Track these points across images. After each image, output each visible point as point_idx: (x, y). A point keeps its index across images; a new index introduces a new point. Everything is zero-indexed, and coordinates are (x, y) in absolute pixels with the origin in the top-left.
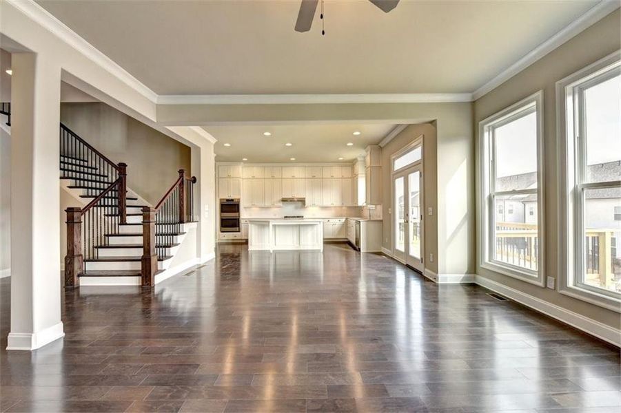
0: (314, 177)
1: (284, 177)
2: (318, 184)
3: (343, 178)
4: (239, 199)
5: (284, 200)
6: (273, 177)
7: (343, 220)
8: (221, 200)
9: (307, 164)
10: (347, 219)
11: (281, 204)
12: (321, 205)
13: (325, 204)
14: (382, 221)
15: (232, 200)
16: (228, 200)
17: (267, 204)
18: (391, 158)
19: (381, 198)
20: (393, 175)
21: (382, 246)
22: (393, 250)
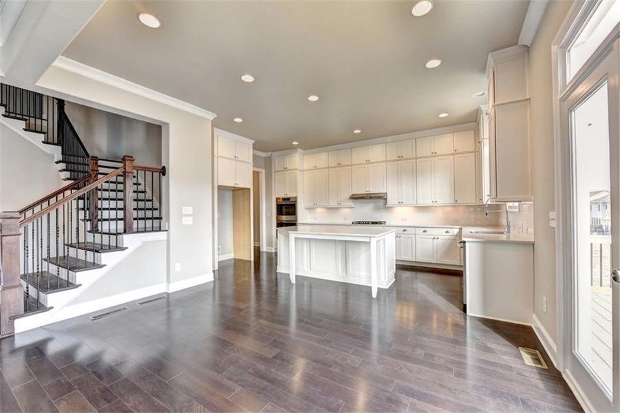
0: (400, 158)
1: (354, 163)
2: (410, 168)
4: (296, 198)
5: (355, 198)
6: (339, 165)
7: (456, 231)
8: (277, 199)
9: (389, 139)
10: (461, 229)
11: (351, 203)
12: (415, 203)
13: (421, 202)
14: (533, 245)
15: (289, 199)
16: (284, 199)
17: (333, 204)
18: (555, 49)
19: (530, 183)
20: (563, 100)
21: (534, 311)
22: (562, 348)
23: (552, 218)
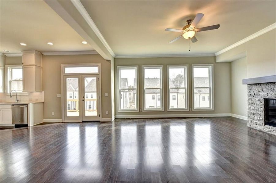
14: (44, 103)
18: (62, 66)
19: (42, 87)
20: (64, 75)
21: (44, 119)
22: (63, 118)
23: (58, 96)
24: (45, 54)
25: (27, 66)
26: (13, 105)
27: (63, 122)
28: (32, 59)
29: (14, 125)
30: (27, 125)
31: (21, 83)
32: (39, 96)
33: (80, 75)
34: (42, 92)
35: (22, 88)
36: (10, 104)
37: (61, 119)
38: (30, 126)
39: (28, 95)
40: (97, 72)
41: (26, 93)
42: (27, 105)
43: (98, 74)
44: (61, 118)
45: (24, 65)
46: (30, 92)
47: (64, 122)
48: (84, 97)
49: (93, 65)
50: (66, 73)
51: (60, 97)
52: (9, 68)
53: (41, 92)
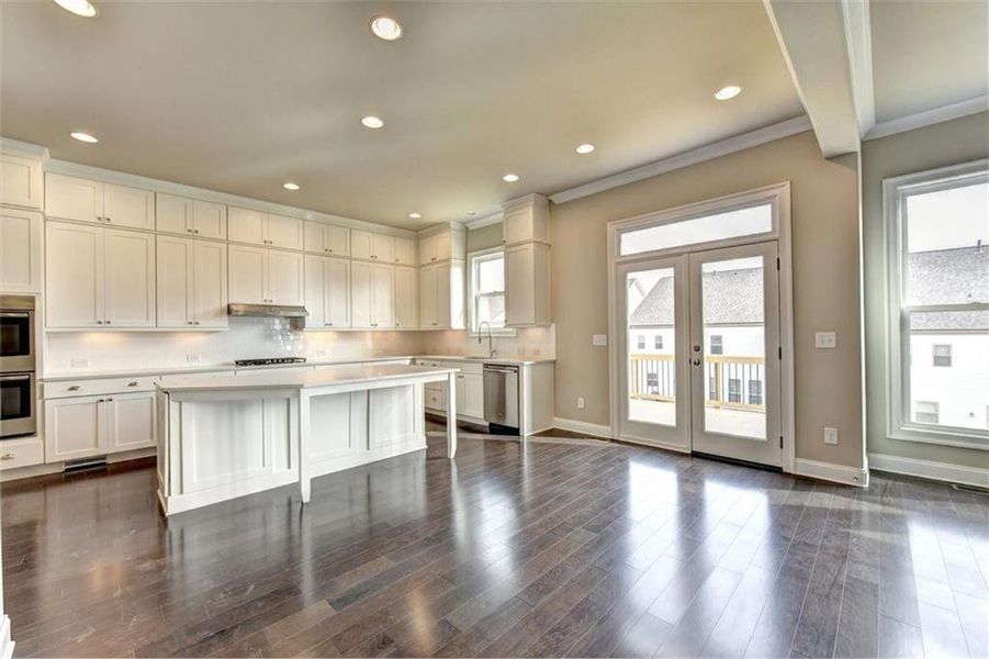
0: (328, 253)
1: (234, 239)
2: (341, 273)
3: (396, 263)
4: (32, 300)
5: (233, 312)
6: (193, 234)
12: (345, 326)
14: (554, 362)
17: (171, 323)
18: (611, 228)
19: (550, 312)
20: (619, 263)
21: (556, 416)
22: (616, 423)
23: (599, 340)
24: (558, 199)
25: (514, 249)
26: (486, 365)
27: (616, 438)
28: (526, 224)
29: (487, 424)
30: (515, 432)
31: (501, 301)
32: (541, 341)
33: (680, 254)
34: (550, 326)
35: (502, 317)
36: (478, 362)
37: (609, 429)
38: (526, 435)
39: (514, 335)
40: (769, 229)
41: (511, 330)
42: (517, 369)
43: (777, 235)
44: (608, 424)
45: (507, 247)
46: (521, 328)
47: (618, 442)
48: (698, 349)
49: (750, 198)
50: (622, 254)
51: (605, 344)
52: (473, 260)
53: (547, 327)
